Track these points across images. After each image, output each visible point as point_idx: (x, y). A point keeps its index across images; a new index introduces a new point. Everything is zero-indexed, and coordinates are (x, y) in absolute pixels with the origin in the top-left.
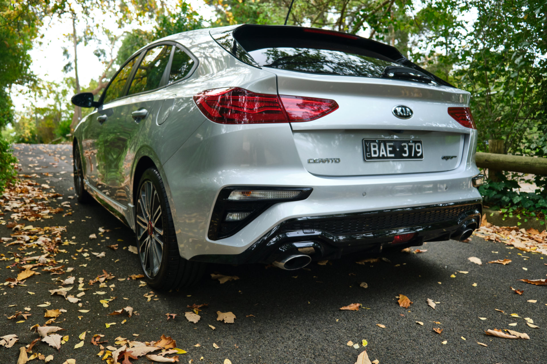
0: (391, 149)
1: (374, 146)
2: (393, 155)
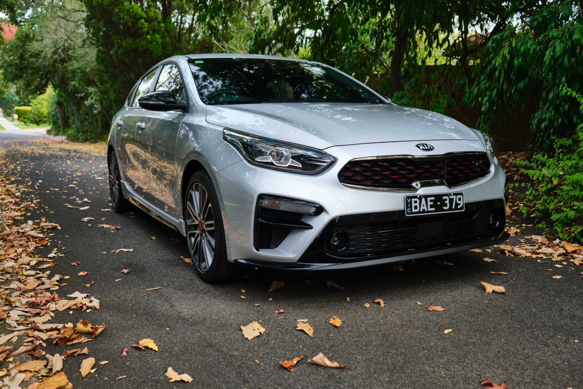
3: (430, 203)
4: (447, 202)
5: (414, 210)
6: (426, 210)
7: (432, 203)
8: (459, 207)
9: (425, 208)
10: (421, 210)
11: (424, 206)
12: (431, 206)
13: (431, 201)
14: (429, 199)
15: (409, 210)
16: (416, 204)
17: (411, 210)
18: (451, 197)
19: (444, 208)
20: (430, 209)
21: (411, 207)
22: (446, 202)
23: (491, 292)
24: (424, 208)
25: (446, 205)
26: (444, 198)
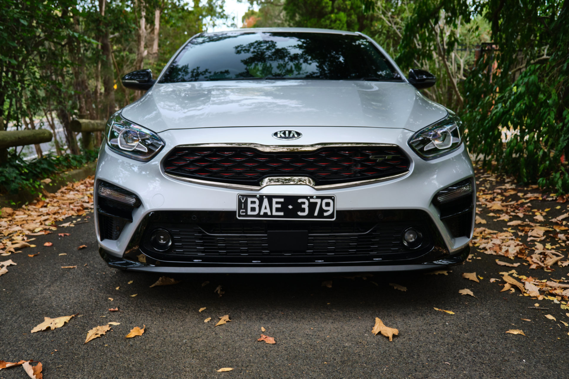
3: (275, 206)
4: (306, 206)
5: (249, 213)
6: (269, 214)
7: (279, 206)
8: (326, 214)
9: (268, 211)
10: (262, 213)
11: (266, 208)
12: (278, 210)
13: (277, 203)
14: (274, 200)
15: (242, 212)
16: (253, 206)
17: (246, 212)
18: (311, 200)
19: (300, 213)
20: (274, 213)
21: (246, 208)
22: (303, 206)
23: (377, 332)
24: (266, 211)
25: (303, 210)
26: (300, 201)
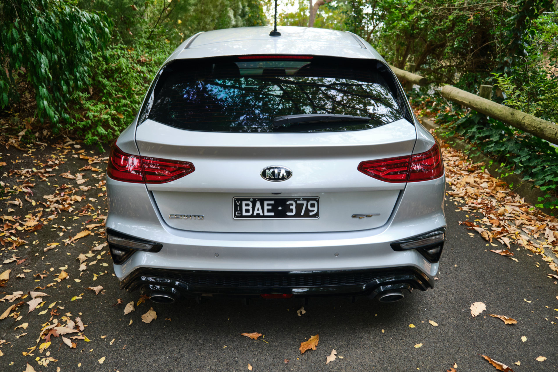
0: (270, 207)
1: (247, 205)
2: (272, 214)
